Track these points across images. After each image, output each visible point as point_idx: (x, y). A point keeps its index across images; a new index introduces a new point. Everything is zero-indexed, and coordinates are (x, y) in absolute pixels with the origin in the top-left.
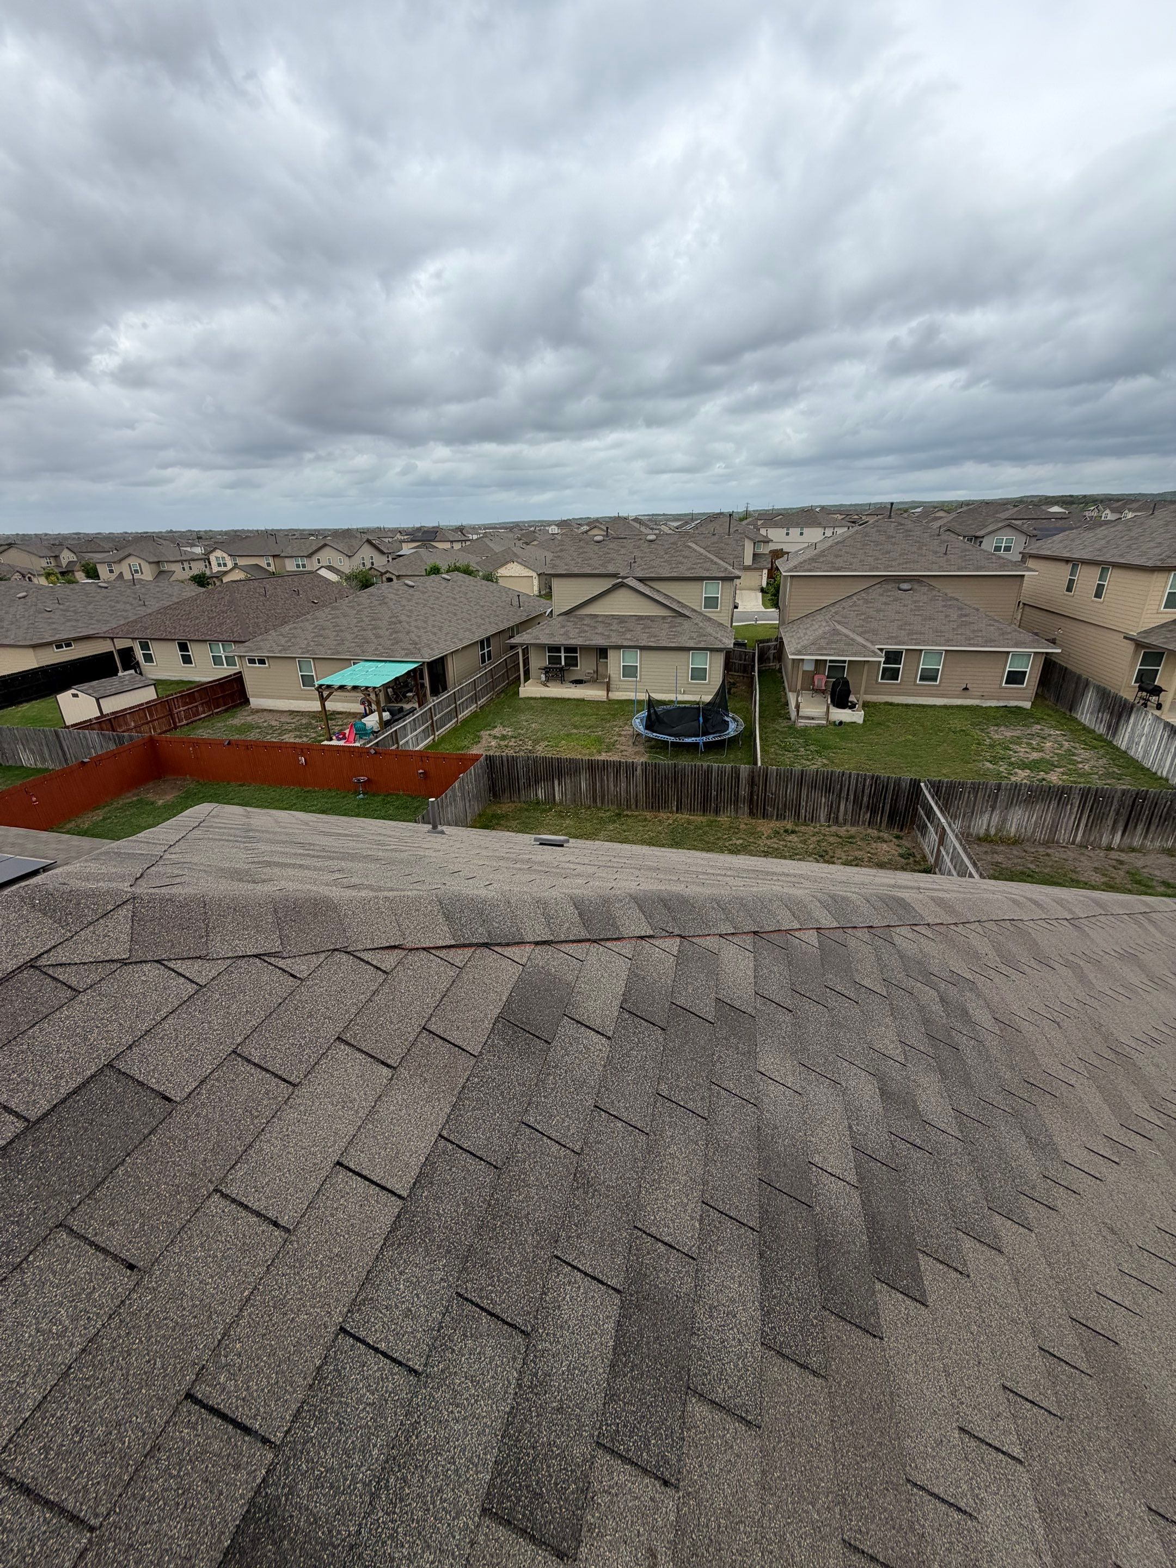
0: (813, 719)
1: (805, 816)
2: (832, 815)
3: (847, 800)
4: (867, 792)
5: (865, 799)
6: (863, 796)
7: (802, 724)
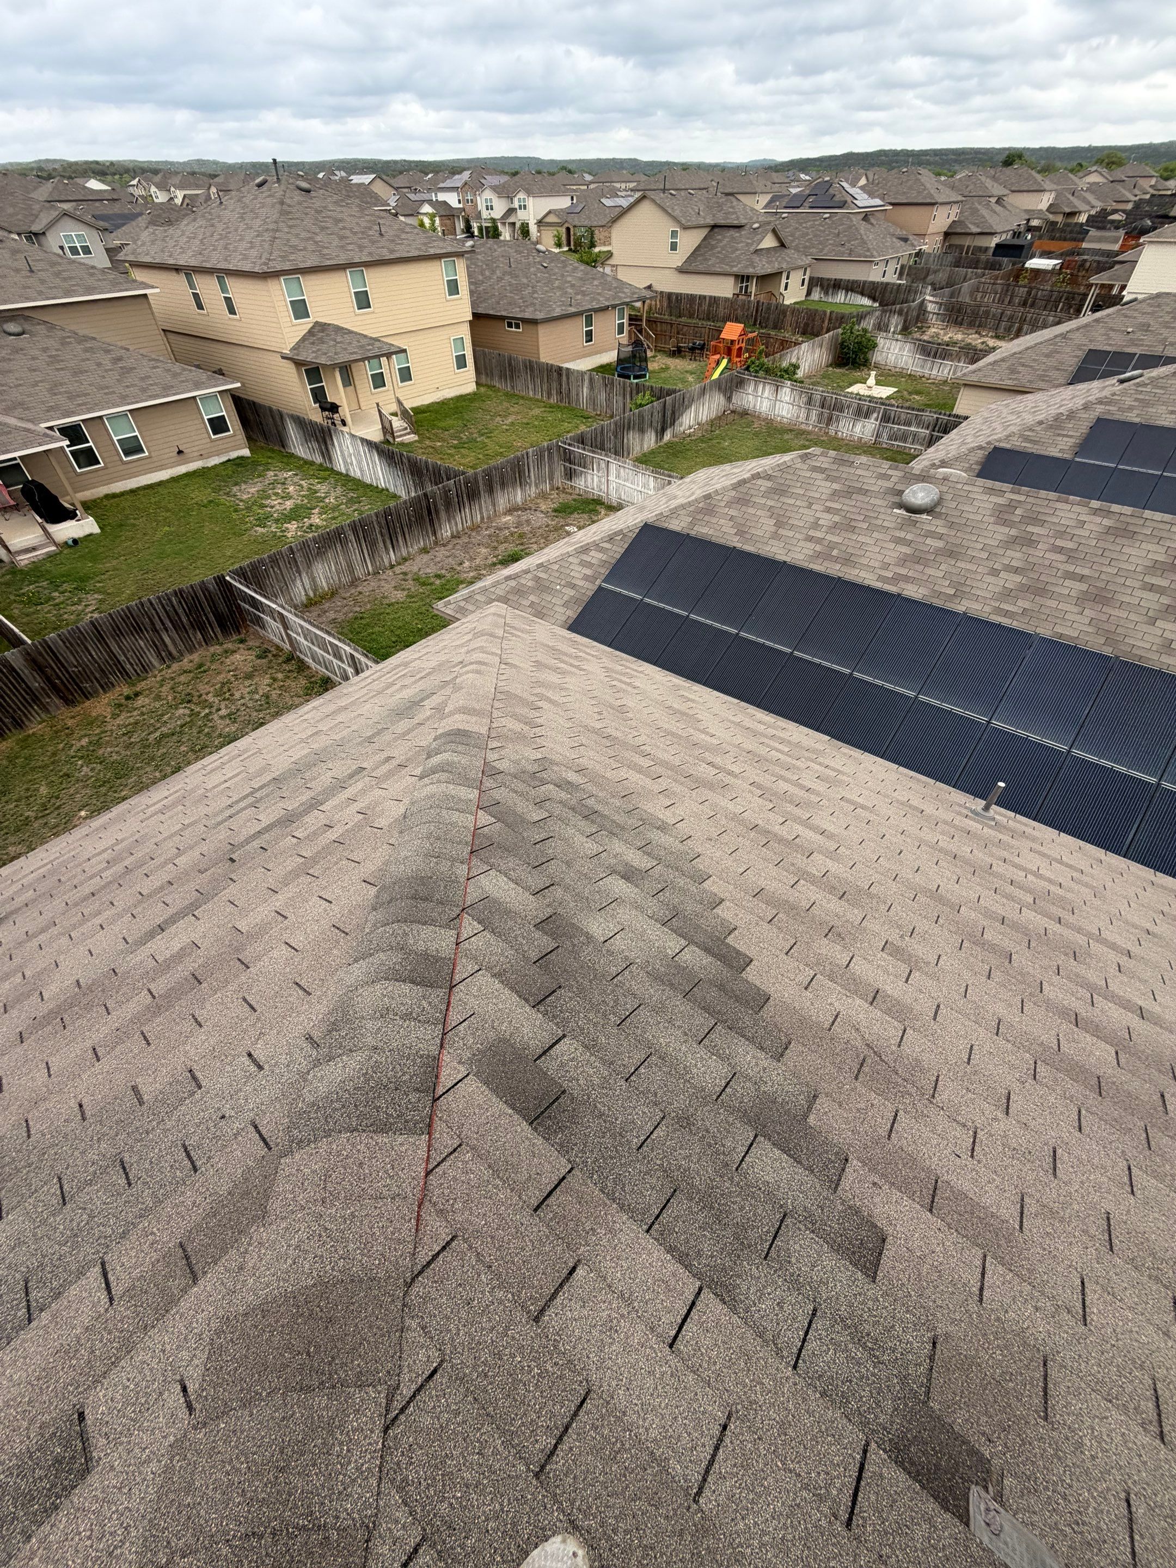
0: (34, 549)
1: (136, 671)
2: (163, 654)
3: (167, 631)
4: (180, 611)
5: (184, 620)
6: (180, 619)
7: (26, 562)
